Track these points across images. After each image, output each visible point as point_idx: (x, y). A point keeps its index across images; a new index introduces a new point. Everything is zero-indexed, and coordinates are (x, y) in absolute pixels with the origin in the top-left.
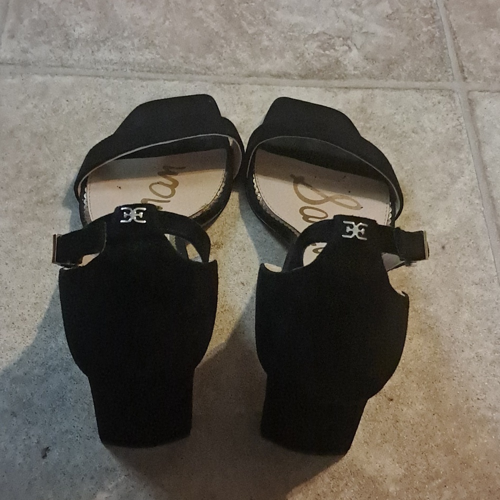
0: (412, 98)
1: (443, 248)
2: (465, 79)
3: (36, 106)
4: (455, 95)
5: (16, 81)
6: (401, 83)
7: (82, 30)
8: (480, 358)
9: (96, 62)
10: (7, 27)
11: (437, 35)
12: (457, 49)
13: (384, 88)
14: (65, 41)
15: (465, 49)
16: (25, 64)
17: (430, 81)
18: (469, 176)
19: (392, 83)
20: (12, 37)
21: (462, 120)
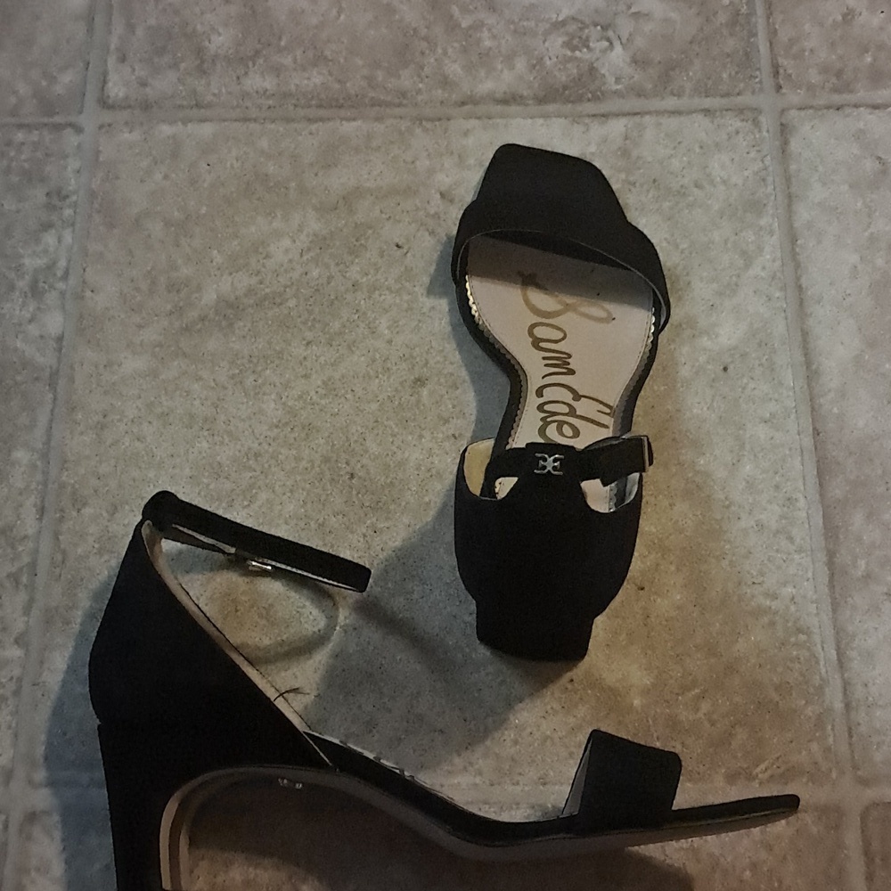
0: (698, 127)
1: (725, 369)
2: (779, 88)
3: (166, 177)
4: (762, 119)
5: (135, 136)
6: (684, 103)
7: (221, 42)
8: (761, 526)
9: (245, 95)
10: (114, 42)
11: (744, 10)
12: (773, 33)
13: (658, 113)
14: (199, 62)
15: (784, 35)
16: (146, 106)
17: (727, 95)
18: (770, 255)
19: (671, 103)
20: (123, 59)
21: (768, 161)
